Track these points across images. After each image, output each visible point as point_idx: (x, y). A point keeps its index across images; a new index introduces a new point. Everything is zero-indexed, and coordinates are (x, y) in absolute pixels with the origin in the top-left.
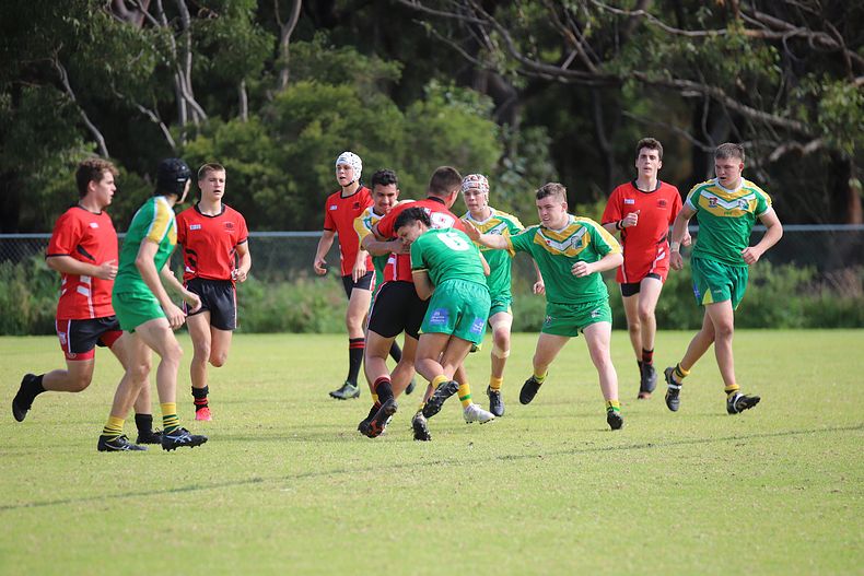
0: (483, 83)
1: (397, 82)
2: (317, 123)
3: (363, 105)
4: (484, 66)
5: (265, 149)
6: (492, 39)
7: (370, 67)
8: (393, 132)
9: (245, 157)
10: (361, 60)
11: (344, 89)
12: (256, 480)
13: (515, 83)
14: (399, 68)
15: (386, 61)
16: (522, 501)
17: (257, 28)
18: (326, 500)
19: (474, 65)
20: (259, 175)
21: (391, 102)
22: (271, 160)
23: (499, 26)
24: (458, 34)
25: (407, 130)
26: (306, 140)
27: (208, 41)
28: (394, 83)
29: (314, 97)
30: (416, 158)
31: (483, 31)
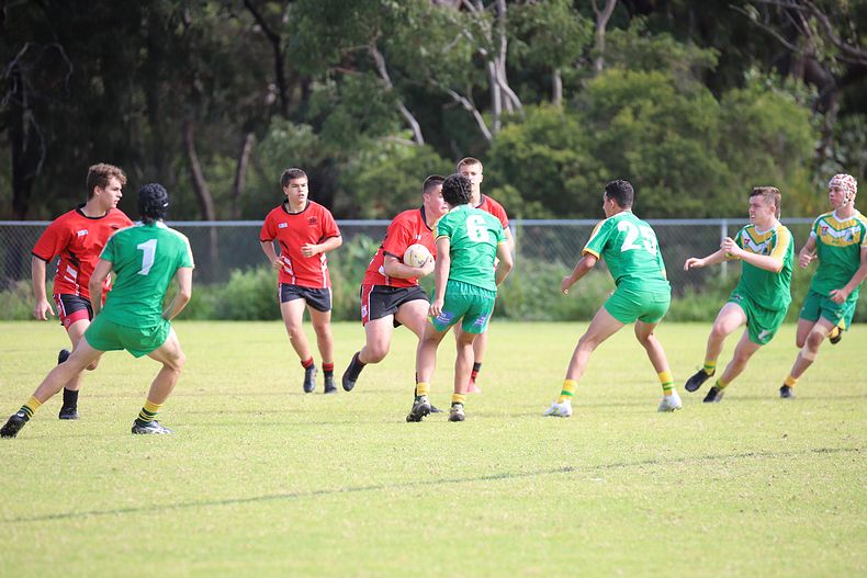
0: (801, 70)
1: (714, 70)
2: (628, 111)
3: (677, 92)
4: (802, 52)
5: (574, 134)
6: (810, 24)
7: (685, 54)
8: (707, 118)
9: (555, 143)
10: (677, 47)
11: (656, 75)
12: (566, 469)
13: (833, 70)
14: (716, 55)
15: (702, 47)
16: (839, 496)
17: (575, 15)
18: (637, 491)
19: (792, 51)
20: (570, 162)
21: (707, 90)
22: (583, 146)
23: (818, 11)
24: (775, 21)
25: (722, 117)
26: (617, 127)
27: (526, 27)
28: (709, 71)
29: (626, 85)
30: (730, 147)
31: (802, 17)
